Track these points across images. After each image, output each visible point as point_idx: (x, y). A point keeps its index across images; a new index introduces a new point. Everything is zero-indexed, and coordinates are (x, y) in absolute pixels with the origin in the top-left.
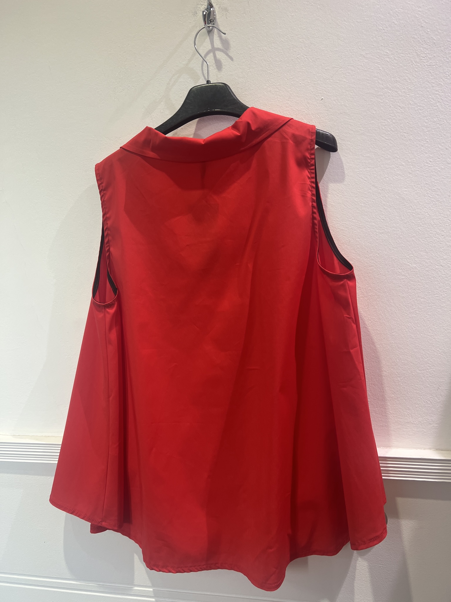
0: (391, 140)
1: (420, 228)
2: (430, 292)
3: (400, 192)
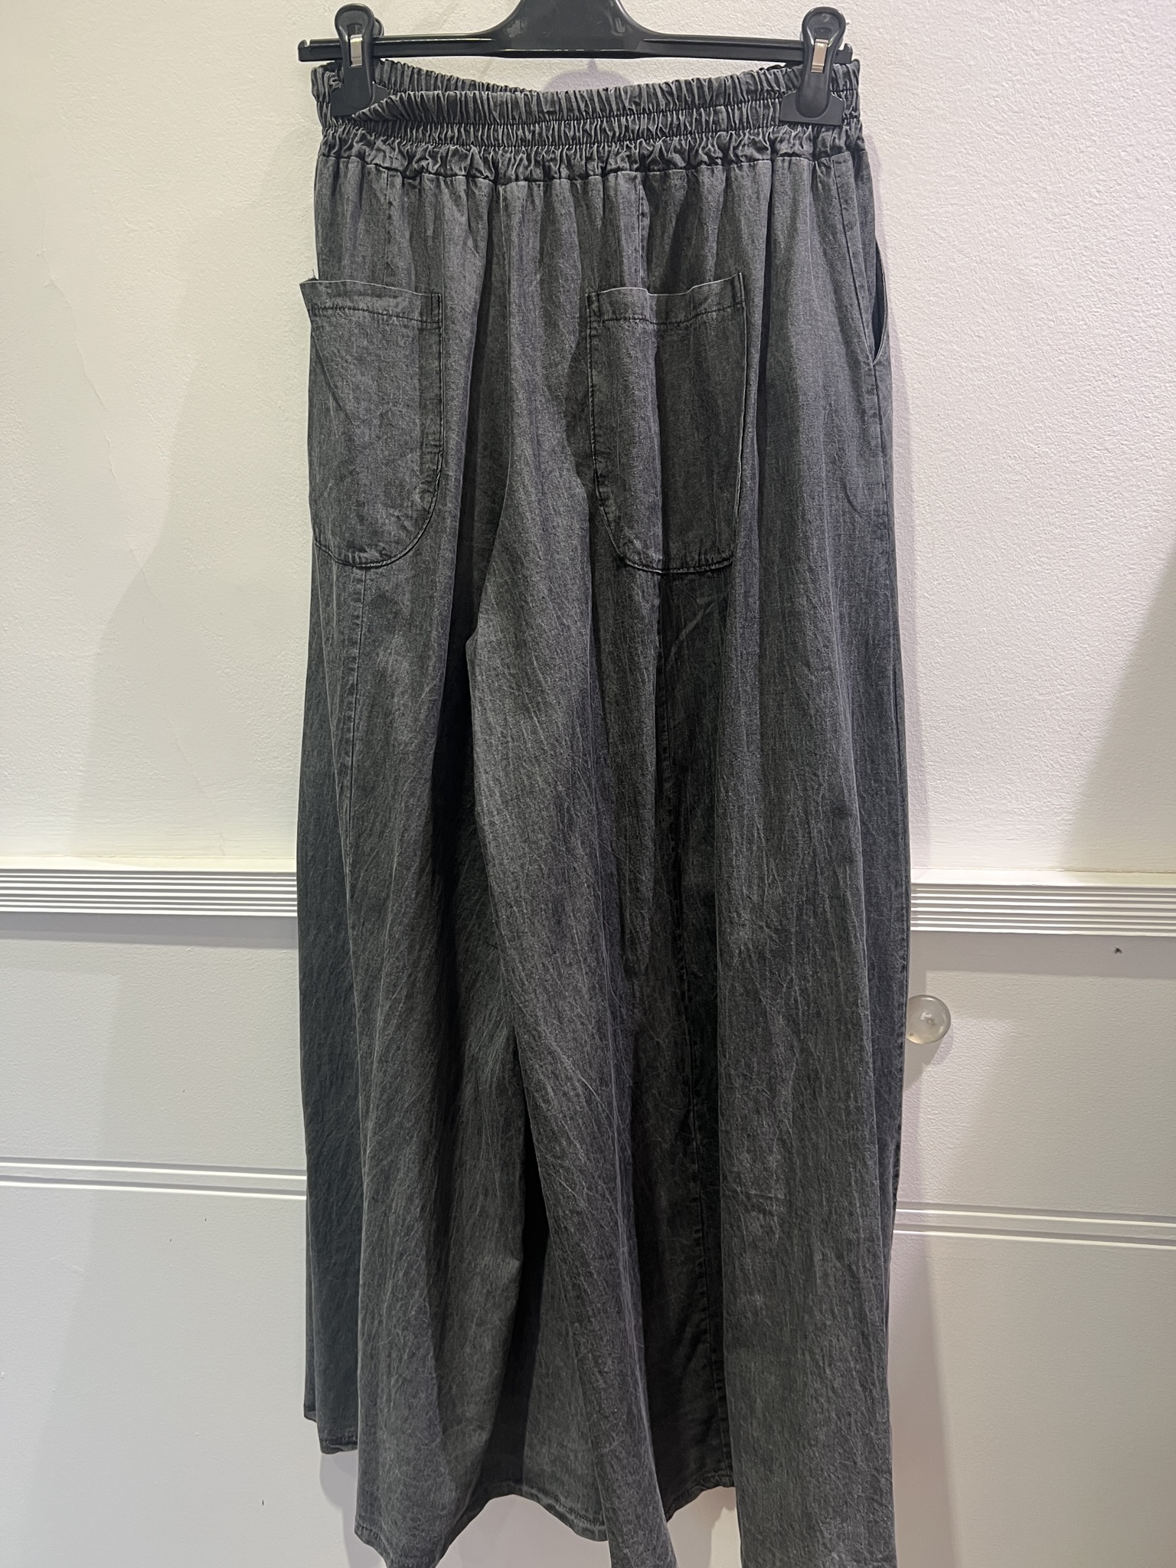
0: (1009, 134)
1: (1062, 358)
3: (1023, 268)
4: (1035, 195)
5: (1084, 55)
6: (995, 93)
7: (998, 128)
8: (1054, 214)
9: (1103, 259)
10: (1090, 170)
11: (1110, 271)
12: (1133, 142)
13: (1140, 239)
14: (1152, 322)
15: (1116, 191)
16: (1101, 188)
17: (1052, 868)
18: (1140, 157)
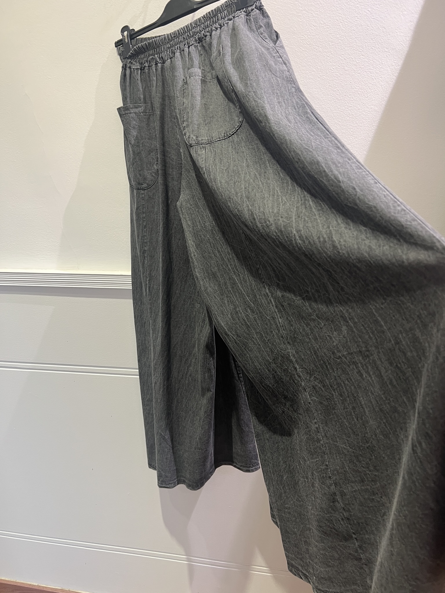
0: (306, 51)
4: (315, 70)
5: (328, 27)
6: (302, 39)
7: (303, 49)
8: (320, 76)
9: (335, 90)
10: (331, 62)
11: (337, 93)
12: (343, 53)
13: (346, 83)
14: (350, 109)
15: (339, 69)
16: (334, 68)
18: (345, 58)
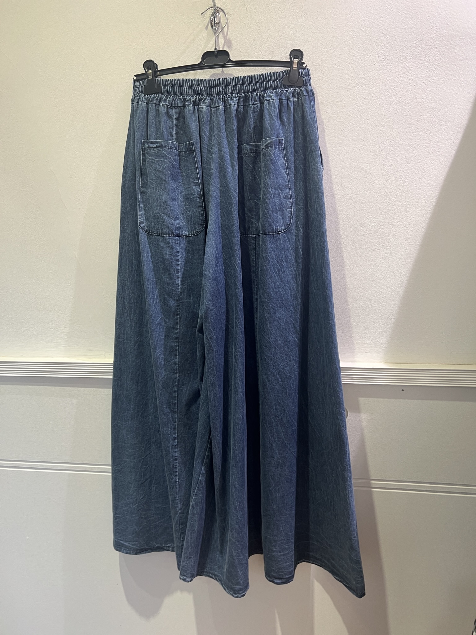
0: (357, 125)
1: (377, 195)
2: (384, 245)
8: (373, 150)
9: (389, 164)
11: (391, 168)
17: (381, 362)
